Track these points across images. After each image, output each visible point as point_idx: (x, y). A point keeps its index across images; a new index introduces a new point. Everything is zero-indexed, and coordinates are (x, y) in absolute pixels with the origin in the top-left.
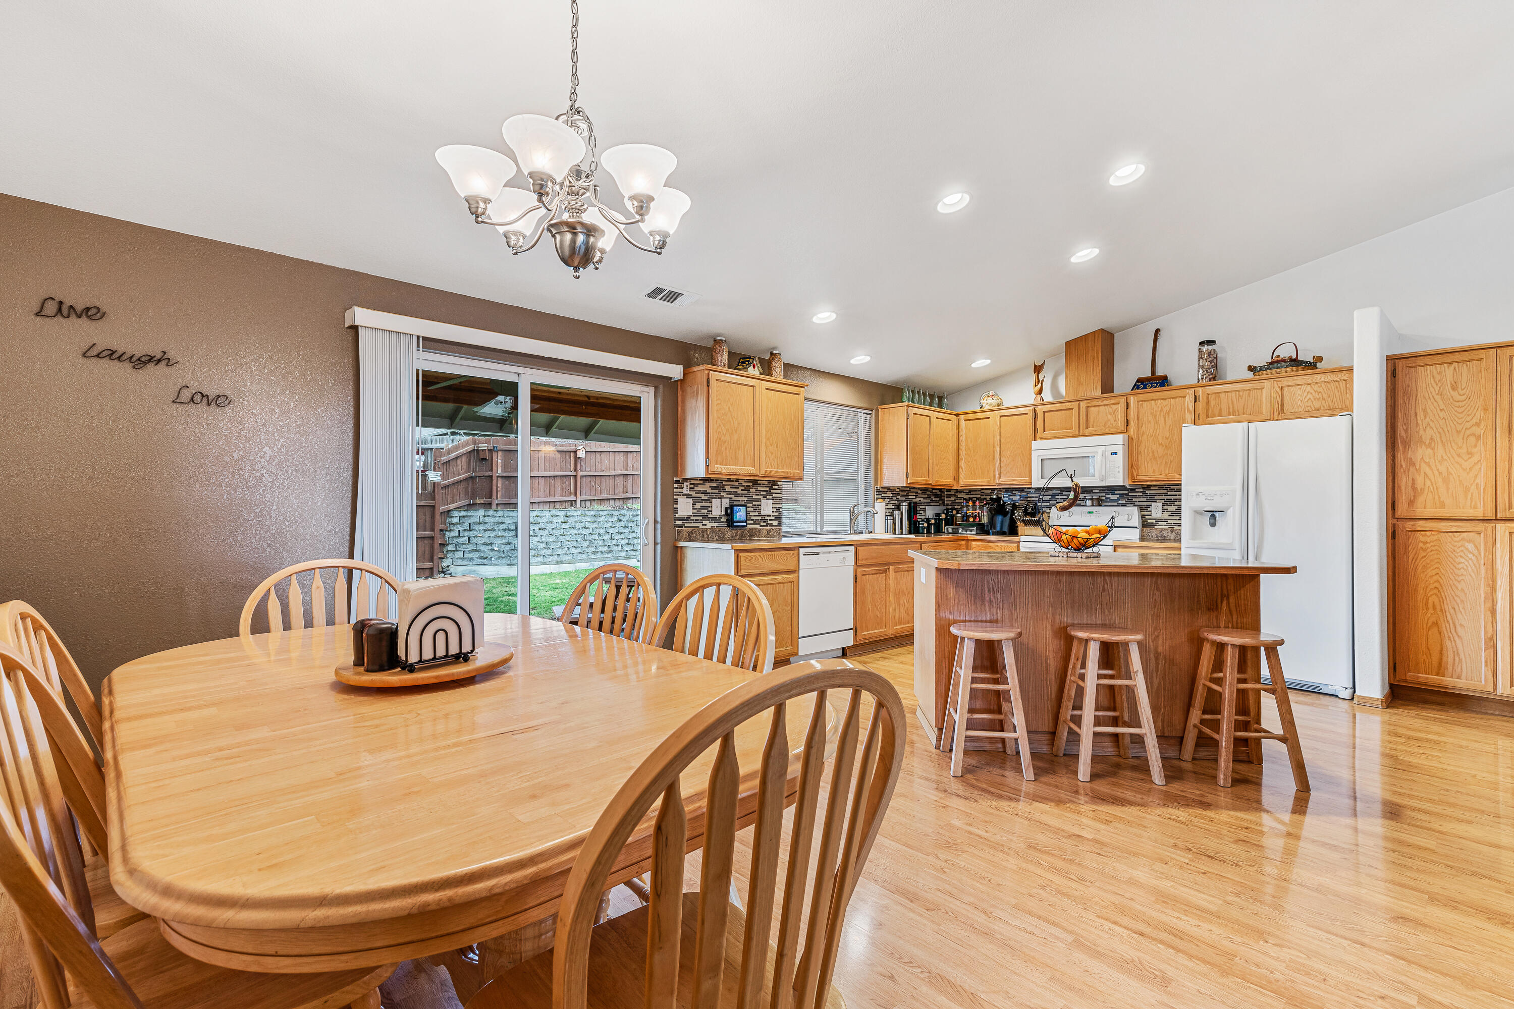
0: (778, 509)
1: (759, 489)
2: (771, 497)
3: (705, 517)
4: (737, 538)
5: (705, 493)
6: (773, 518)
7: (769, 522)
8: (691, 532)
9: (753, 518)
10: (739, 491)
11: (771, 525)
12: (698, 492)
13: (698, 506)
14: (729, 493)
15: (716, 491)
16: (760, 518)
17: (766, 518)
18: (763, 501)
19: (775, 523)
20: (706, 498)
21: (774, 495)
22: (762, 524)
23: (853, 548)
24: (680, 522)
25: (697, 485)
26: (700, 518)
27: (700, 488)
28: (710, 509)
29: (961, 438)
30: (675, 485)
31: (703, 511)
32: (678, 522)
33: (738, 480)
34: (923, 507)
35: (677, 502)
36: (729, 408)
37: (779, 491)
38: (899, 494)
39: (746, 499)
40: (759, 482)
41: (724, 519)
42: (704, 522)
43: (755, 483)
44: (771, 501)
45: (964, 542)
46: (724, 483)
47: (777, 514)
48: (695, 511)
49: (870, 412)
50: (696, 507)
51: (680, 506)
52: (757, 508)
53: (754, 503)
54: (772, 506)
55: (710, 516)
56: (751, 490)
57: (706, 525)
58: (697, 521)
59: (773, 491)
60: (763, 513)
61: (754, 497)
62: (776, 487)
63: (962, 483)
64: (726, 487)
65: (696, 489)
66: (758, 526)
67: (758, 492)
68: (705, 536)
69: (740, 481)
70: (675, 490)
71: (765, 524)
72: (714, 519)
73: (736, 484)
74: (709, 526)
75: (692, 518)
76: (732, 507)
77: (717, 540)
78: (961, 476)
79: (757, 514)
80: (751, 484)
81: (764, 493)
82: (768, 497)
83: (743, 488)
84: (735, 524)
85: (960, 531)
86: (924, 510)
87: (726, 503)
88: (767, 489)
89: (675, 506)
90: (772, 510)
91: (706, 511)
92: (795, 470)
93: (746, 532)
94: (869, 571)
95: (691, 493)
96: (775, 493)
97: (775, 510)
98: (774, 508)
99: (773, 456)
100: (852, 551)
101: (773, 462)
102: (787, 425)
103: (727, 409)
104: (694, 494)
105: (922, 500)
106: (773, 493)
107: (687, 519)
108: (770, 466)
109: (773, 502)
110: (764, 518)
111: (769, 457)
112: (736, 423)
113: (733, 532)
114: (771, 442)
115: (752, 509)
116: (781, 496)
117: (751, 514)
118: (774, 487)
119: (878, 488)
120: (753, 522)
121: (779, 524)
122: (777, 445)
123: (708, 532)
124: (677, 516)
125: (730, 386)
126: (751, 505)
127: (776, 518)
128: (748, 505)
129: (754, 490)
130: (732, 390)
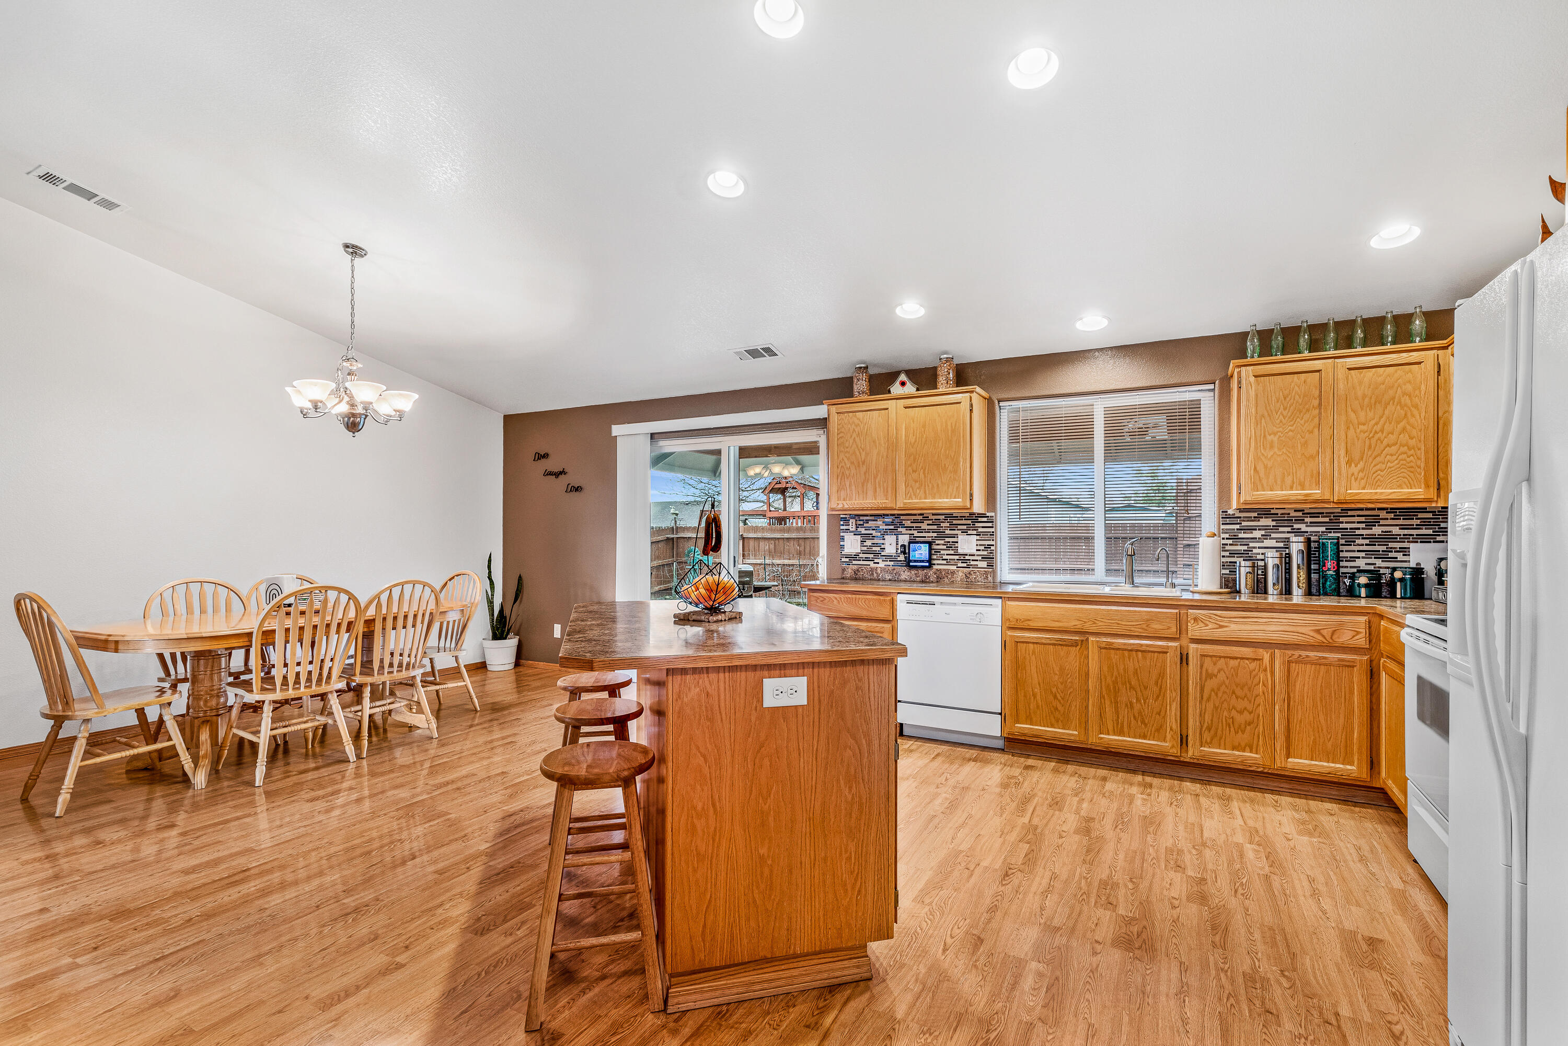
0: (988, 547)
1: (955, 522)
2: (975, 532)
3: (877, 554)
4: (918, 579)
5: (877, 529)
6: (980, 558)
7: (973, 563)
8: (858, 570)
9: (945, 557)
10: (924, 526)
11: (976, 566)
12: (868, 529)
13: (869, 543)
14: (909, 528)
15: (892, 527)
16: (957, 557)
17: (967, 557)
18: (962, 538)
19: (984, 564)
20: (879, 534)
21: (980, 530)
22: (960, 565)
23: (1000, 601)
24: (847, 560)
25: (867, 521)
26: (872, 556)
27: (871, 524)
28: (883, 546)
30: (842, 523)
31: (874, 549)
32: (844, 560)
33: (922, 514)
34: (1405, 545)
35: (843, 539)
37: (990, 525)
38: (1300, 522)
39: (935, 535)
40: (956, 515)
41: (902, 558)
42: (876, 561)
43: (949, 516)
44: (976, 537)
45: (1363, 619)
46: (902, 517)
47: (985, 553)
48: (865, 548)
49: (1211, 386)
50: (865, 544)
51: (845, 543)
52: (952, 546)
53: (947, 540)
54: (975, 543)
55: (883, 554)
56: (942, 525)
57: (878, 563)
58: (867, 559)
59: (977, 525)
60: (960, 551)
61: (948, 532)
62: (985, 519)
64: (904, 522)
65: (865, 525)
66: (954, 568)
67: (953, 527)
68: (875, 575)
69: (926, 515)
70: (842, 527)
71: (965, 565)
72: (889, 557)
73: (921, 517)
74: (882, 565)
75: (861, 555)
76: (910, 543)
79: (952, 552)
80: (942, 518)
81: (965, 527)
82: (969, 532)
83: (930, 522)
84: (911, 564)
86: (1405, 551)
87: (904, 539)
88: (969, 522)
89: (842, 543)
90: (975, 548)
91: (878, 549)
92: (955, 498)
93: (931, 573)
94: (1036, 638)
95: (859, 529)
96: (983, 527)
97: (982, 548)
98: (980, 545)
99: (917, 484)
100: (997, 606)
101: (918, 491)
102: (940, 444)
103: (851, 441)
104: (863, 531)
105: (1396, 530)
106: (979, 527)
107: (855, 557)
108: (914, 497)
109: (978, 537)
110: (963, 558)
111: (911, 486)
112: (863, 454)
113: (913, 572)
114: (915, 469)
115: (945, 547)
116: (992, 530)
117: (942, 552)
118: (980, 519)
119: (1230, 512)
120: (945, 562)
121: (990, 566)
122: (924, 471)
123: (879, 571)
124: (843, 553)
125: (855, 416)
126: (942, 542)
127: (984, 558)
128: (937, 542)
129: (948, 525)
130: (859, 419)
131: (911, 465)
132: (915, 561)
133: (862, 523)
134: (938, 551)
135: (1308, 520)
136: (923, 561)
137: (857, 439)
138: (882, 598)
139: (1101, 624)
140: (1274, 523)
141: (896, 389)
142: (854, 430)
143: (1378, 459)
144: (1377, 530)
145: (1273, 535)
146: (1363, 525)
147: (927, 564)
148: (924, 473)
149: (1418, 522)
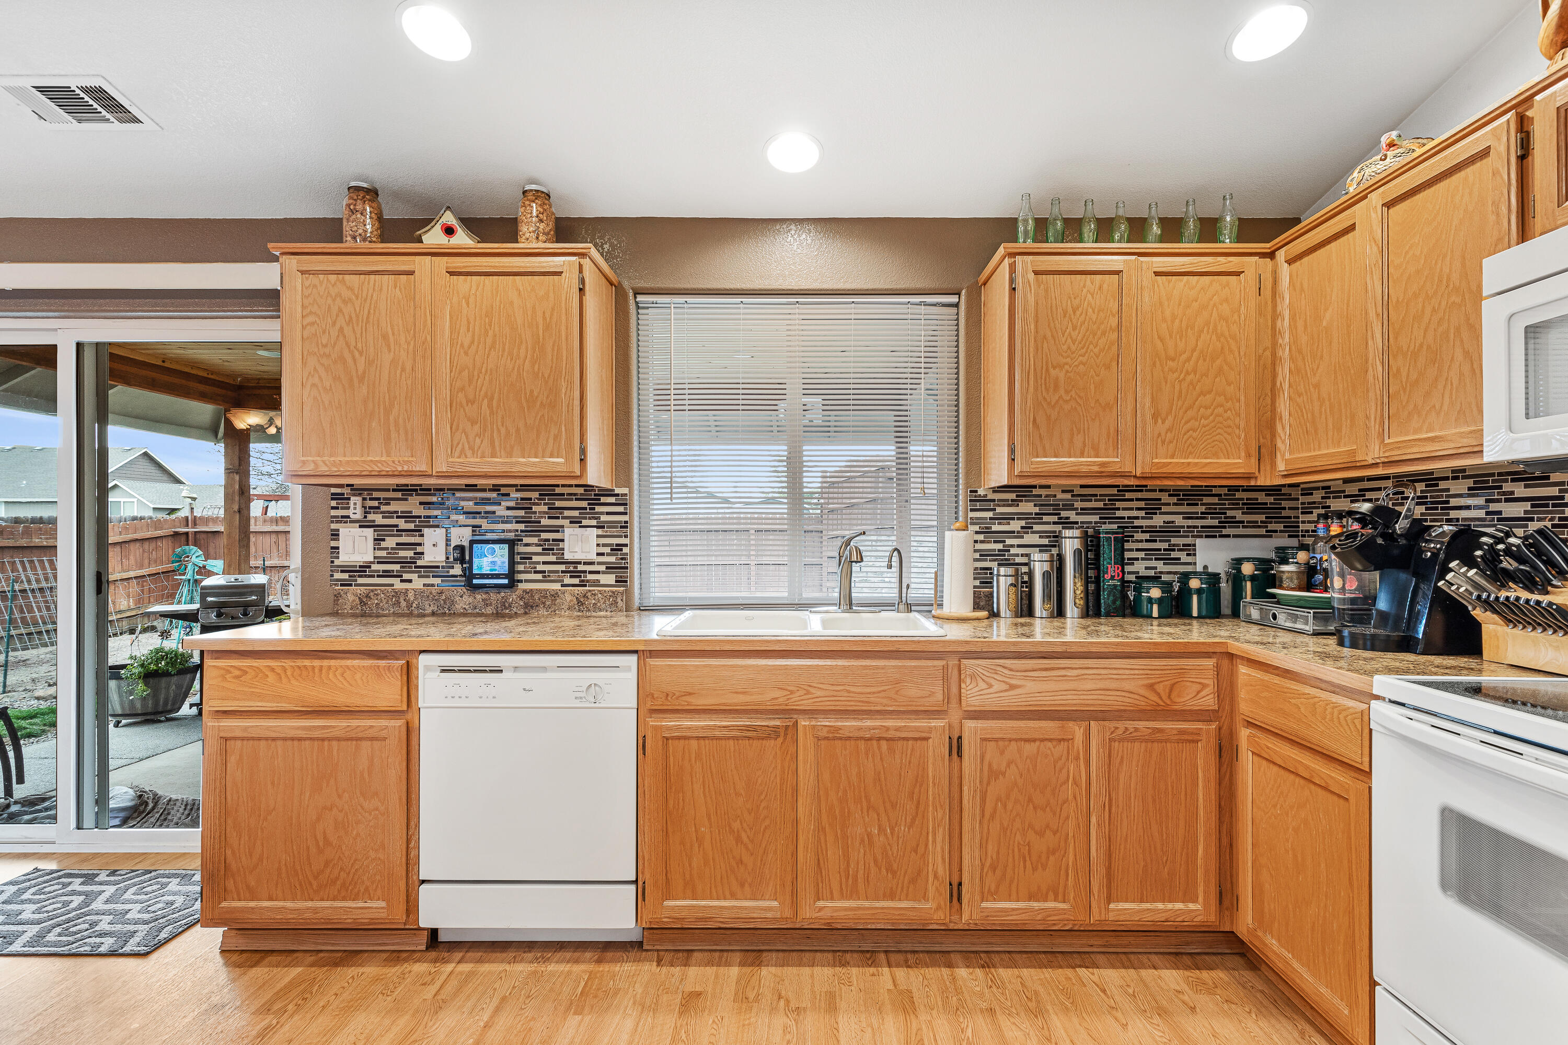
0: (617, 548)
1: (558, 504)
2: (594, 523)
3: (408, 564)
4: (489, 610)
5: (408, 516)
6: (602, 568)
7: (590, 577)
8: (367, 596)
9: (540, 567)
10: (500, 511)
11: (596, 583)
12: (388, 515)
13: (390, 542)
14: (472, 514)
16: (562, 567)
17: (581, 567)
18: (570, 533)
19: (610, 579)
20: (411, 526)
21: (604, 518)
22: (568, 580)
23: (633, 658)
24: (345, 576)
25: (387, 501)
26: (396, 567)
27: (394, 506)
28: (419, 549)
29: (1279, 323)
30: (334, 503)
31: (402, 553)
32: (338, 576)
33: (496, 488)
34: (1189, 541)
35: (335, 535)
36: (341, 330)
37: (621, 509)
38: (1069, 507)
39: (522, 527)
40: (558, 490)
41: (457, 570)
42: (406, 576)
44: (595, 531)
45: (1210, 663)
46: (458, 493)
47: (612, 559)
48: (383, 553)
49: (953, 299)
50: (383, 544)
51: (341, 544)
52: (553, 547)
53: (544, 536)
54: (594, 541)
55: (419, 563)
56: (535, 508)
57: (410, 581)
58: (387, 574)
59: (598, 509)
60: (568, 556)
61: (545, 522)
62: (612, 500)
63: (1281, 466)
65: (384, 508)
66: (557, 586)
67: (555, 512)
68: (403, 604)
69: (503, 490)
70: (333, 513)
71: (576, 581)
72: (431, 569)
73: (494, 495)
74: (418, 583)
75: (375, 567)
76: (472, 542)
77: (433, 614)
78: (1279, 444)
79: (553, 558)
80: (534, 495)
81: (576, 513)
82: (585, 522)
83: (512, 504)
84: (475, 581)
85: (1282, 619)
86: (1190, 550)
87: (462, 535)
88: (584, 504)
89: (333, 544)
90: (595, 550)
91: (410, 554)
92: (551, 456)
93: (513, 596)
94: (703, 728)
95: (371, 517)
96: (608, 513)
97: (607, 550)
98: (604, 545)
99: (477, 427)
100: (628, 669)
101: (478, 441)
102: (523, 351)
103: (334, 333)
104: (378, 519)
105: (1179, 520)
106: (602, 513)
107: (363, 570)
108: (469, 453)
109: (600, 532)
110: (574, 569)
111: (464, 431)
112: (361, 361)
113: (479, 597)
114: (471, 397)
115: (539, 549)
116: (626, 518)
117: (535, 559)
118: (603, 499)
119: (981, 492)
120: (539, 576)
121: (621, 581)
122: (492, 398)
123: (411, 596)
124: (337, 562)
125: (343, 281)
126: (535, 540)
127: (610, 568)
128: (526, 540)
129: (545, 509)
130: (350, 289)
131: (462, 389)
132: (483, 576)
133: (376, 503)
134: (527, 557)
135: (1078, 505)
136: (497, 576)
137: (347, 330)
138: (382, 663)
139: (819, 693)
140: (1037, 510)
141: (434, 237)
142: (340, 310)
143: (1190, 413)
144: (1158, 521)
145: (1036, 528)
146: (1142, 513)
147: (506, 581)
148: (490, 406)
149: (1203, 509)
